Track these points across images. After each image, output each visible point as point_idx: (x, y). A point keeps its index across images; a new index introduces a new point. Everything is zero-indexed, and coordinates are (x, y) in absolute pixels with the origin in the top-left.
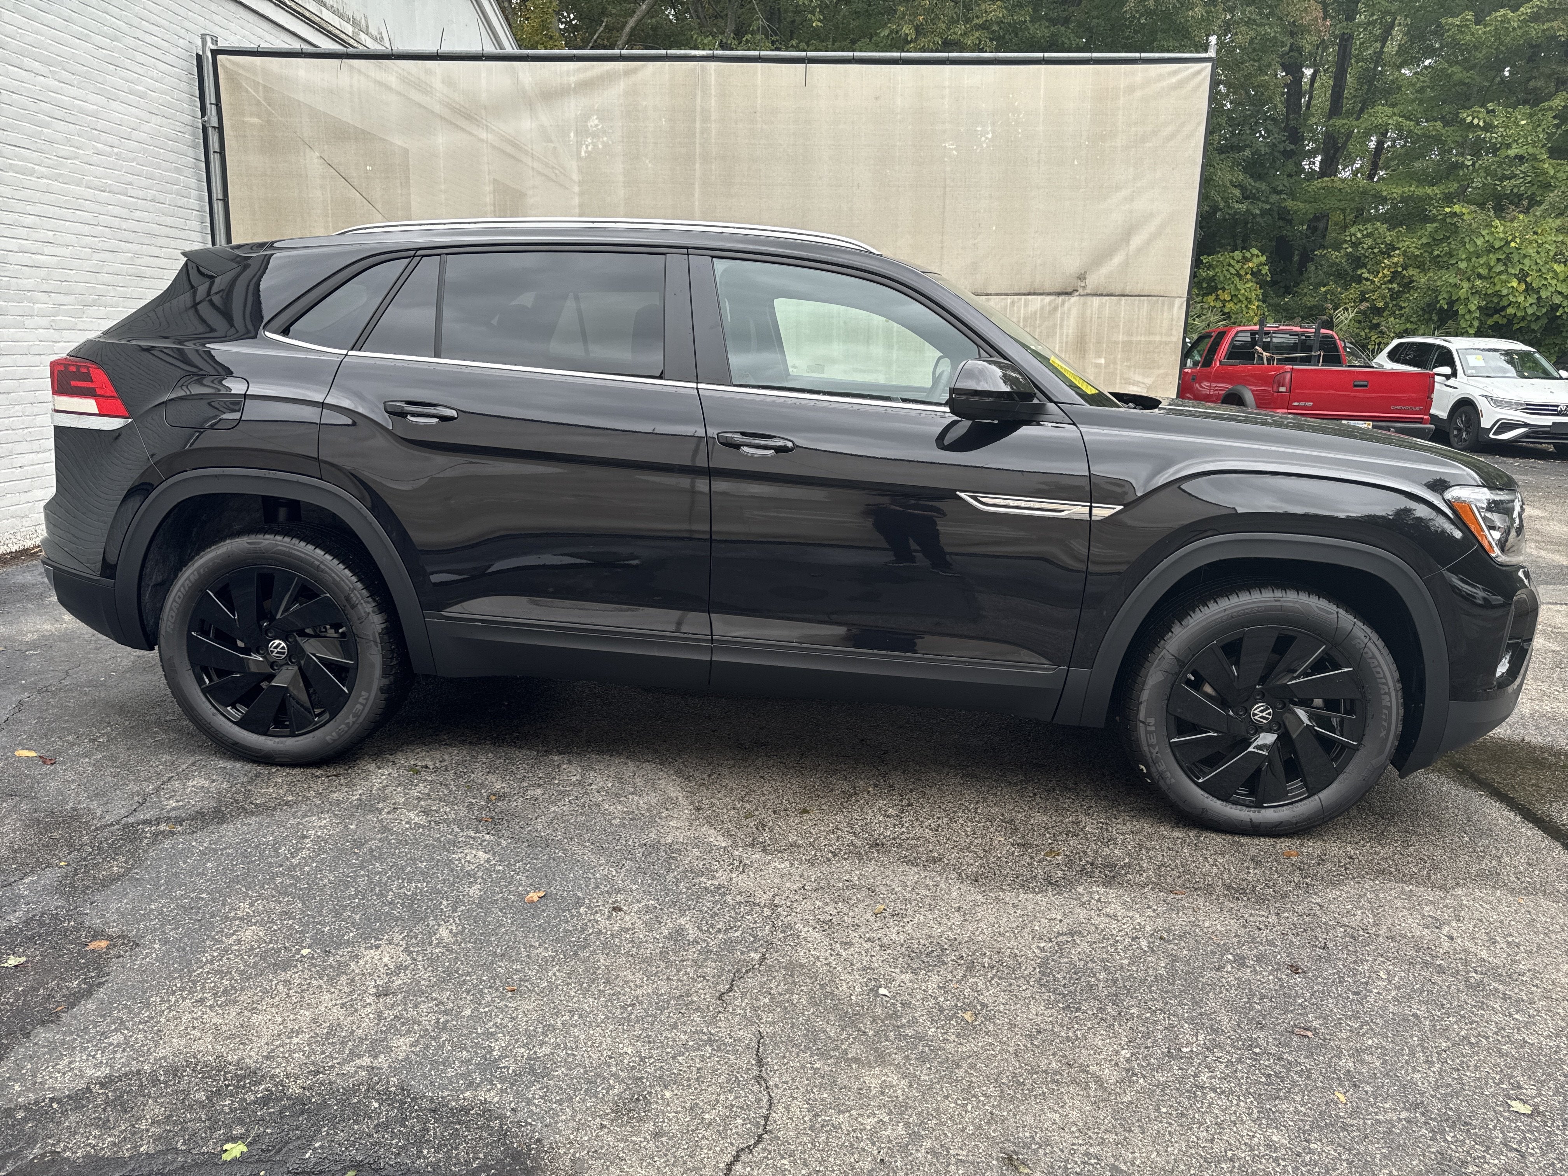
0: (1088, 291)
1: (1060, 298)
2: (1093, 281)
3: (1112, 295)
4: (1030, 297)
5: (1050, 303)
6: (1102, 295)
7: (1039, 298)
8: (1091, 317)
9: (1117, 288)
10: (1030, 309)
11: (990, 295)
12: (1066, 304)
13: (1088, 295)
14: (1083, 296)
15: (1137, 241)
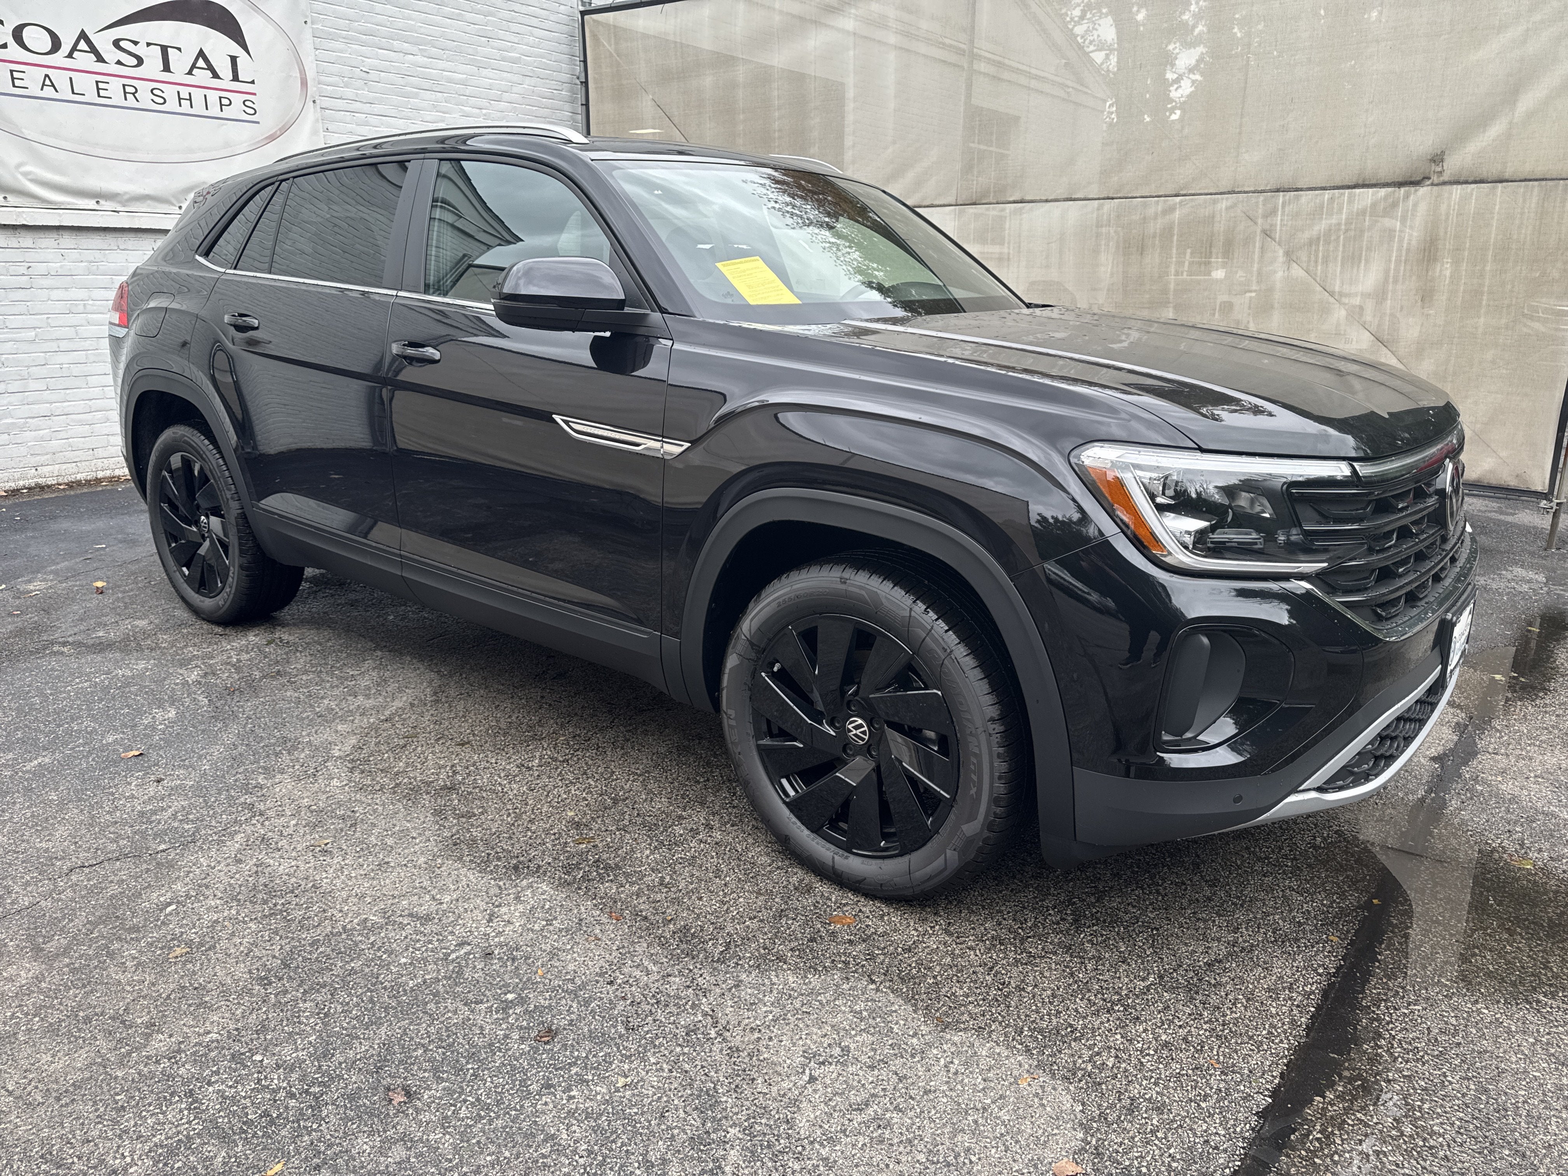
0: (1445, 177)
1: (1403, 190)
2: (1453, 164)
3: (1482, 181)
4: (1357, 191)
5: (1386, 198)
6: (1466, 182)
7: (1370, 190)
8: (1448, 215)
9: (1494, 170)
10: (1356, 207)
11: (1301, 190)
12: (1412, 197)
13: (1444, 183)
14: (1437, 185)
15: (1526, 102)
